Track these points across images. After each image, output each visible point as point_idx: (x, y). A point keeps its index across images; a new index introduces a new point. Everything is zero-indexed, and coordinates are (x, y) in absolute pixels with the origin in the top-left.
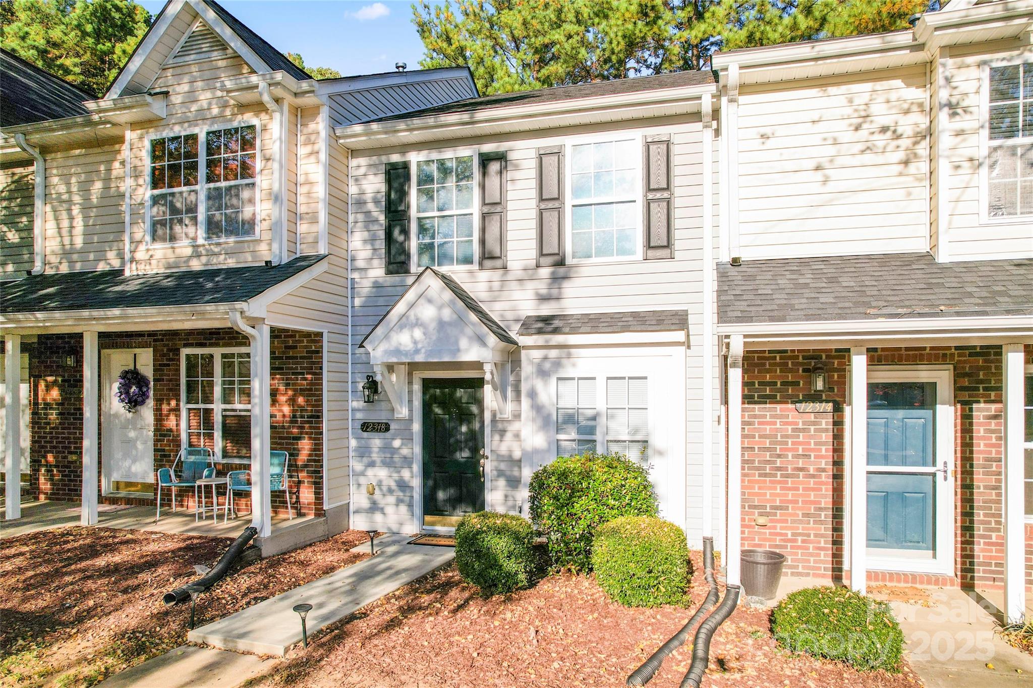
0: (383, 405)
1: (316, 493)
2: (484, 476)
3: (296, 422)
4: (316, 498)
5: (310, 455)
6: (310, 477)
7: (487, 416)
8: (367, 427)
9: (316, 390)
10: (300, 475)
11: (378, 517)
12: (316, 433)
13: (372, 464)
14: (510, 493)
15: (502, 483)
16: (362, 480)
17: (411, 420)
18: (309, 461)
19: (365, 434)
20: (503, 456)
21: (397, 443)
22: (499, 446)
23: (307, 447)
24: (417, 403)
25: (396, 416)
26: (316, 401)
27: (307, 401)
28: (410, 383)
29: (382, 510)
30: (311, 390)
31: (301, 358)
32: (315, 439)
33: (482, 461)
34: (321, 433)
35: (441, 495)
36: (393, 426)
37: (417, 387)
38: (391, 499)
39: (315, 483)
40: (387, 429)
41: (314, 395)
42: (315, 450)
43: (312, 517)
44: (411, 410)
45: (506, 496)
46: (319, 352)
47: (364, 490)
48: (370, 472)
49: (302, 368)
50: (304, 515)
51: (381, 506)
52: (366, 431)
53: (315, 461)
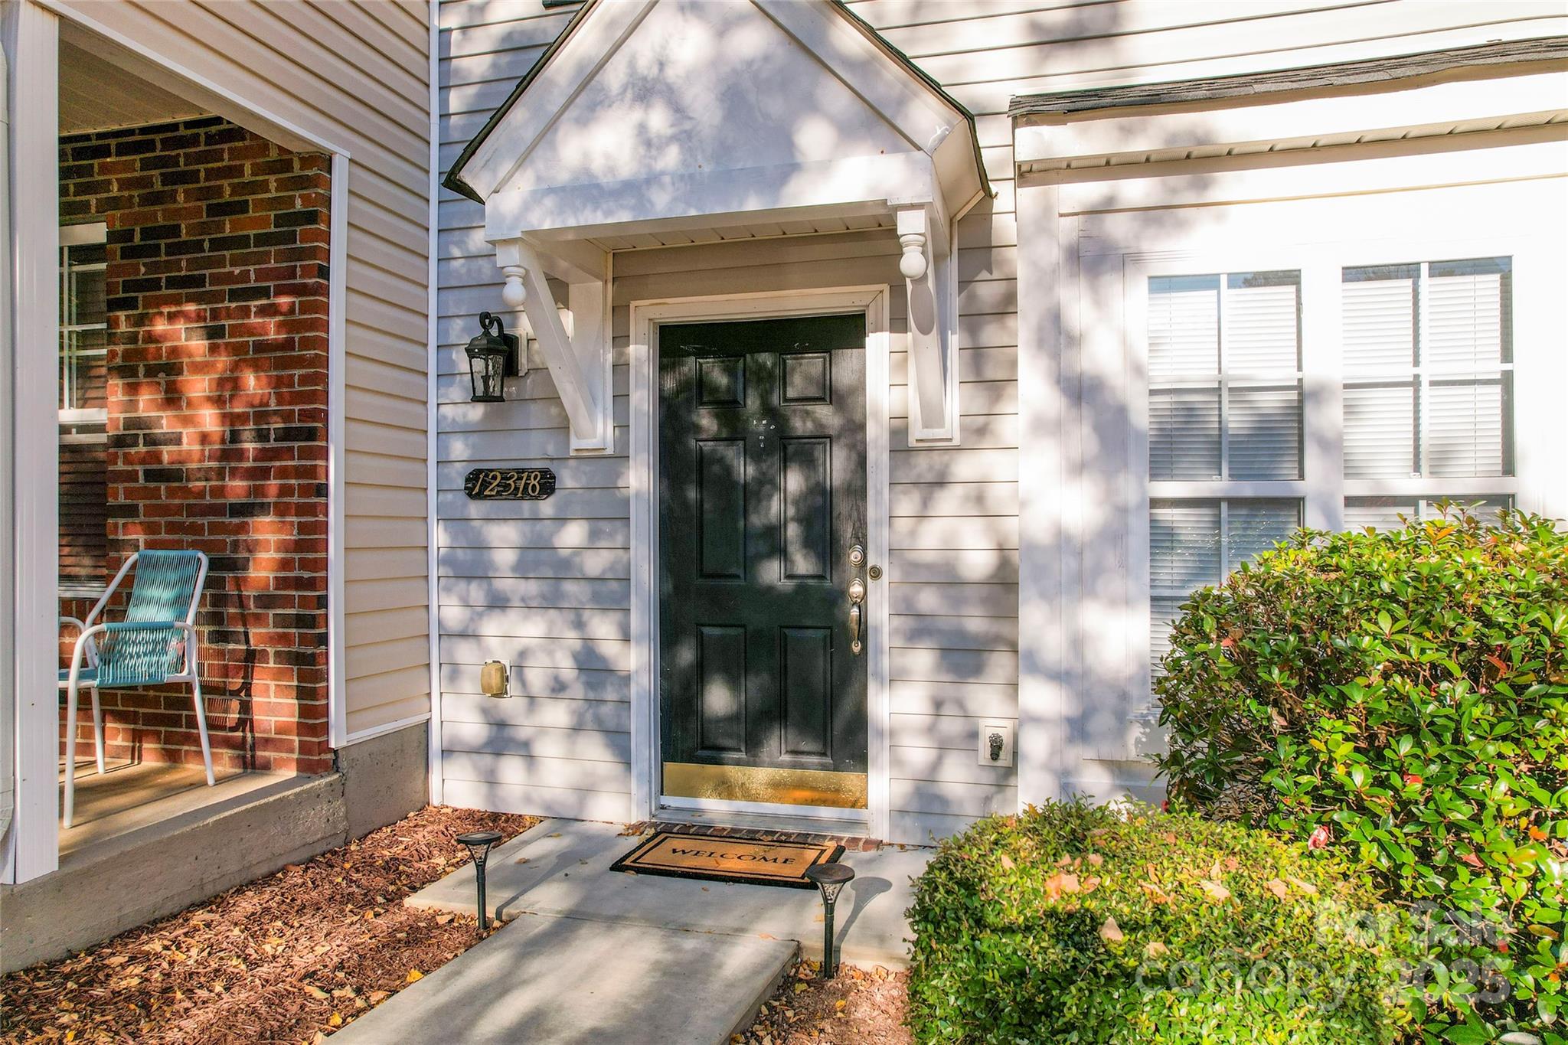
0: (537, 415)
1: (302, 693)
2: (863, 637)
3: (240, 455)
4: (304, 711)
5: (285, 564)
6: (283, 638)
7: (876, 435)
8: (485, 485)
9: (306, 343)
10: (253, 631)
11: (512, 771)
12: (305, 491)
13: (498, 603)
14: (949, 691)
15: (922, 660)
16: (465, 653)
17: (622, 457)
18: (281, 583)
19: (476, 509)
20: (929, 567)
21: (573, 535)
22: (913, 533)
23: (273, 538)
24: (643, 401)
25: (575, 443)
26: (304, 380)
27: (278, 383)
28: (621, 339)
29: (526, 751)
30: (288, 344)
31: (263, 240)
32: (301, 510)
33: (856, 589)
34: (322, 490)
35: (718, 699)
36: (567, 479)
37: (641, 352)
38: (557, 714)
39: (299, 659)
40: (547, 484)
41: (300, 362)
42: (299, 546)
43: (290, 773)
44: (622, 426)
45: (938, 704)
46: (315, 216)
47: (469, 685)
48: (492, 627)
49: (261, 275)
50: (266, 767)
51: (523, 733)
52: (480, 496)
53: (299, 583)
